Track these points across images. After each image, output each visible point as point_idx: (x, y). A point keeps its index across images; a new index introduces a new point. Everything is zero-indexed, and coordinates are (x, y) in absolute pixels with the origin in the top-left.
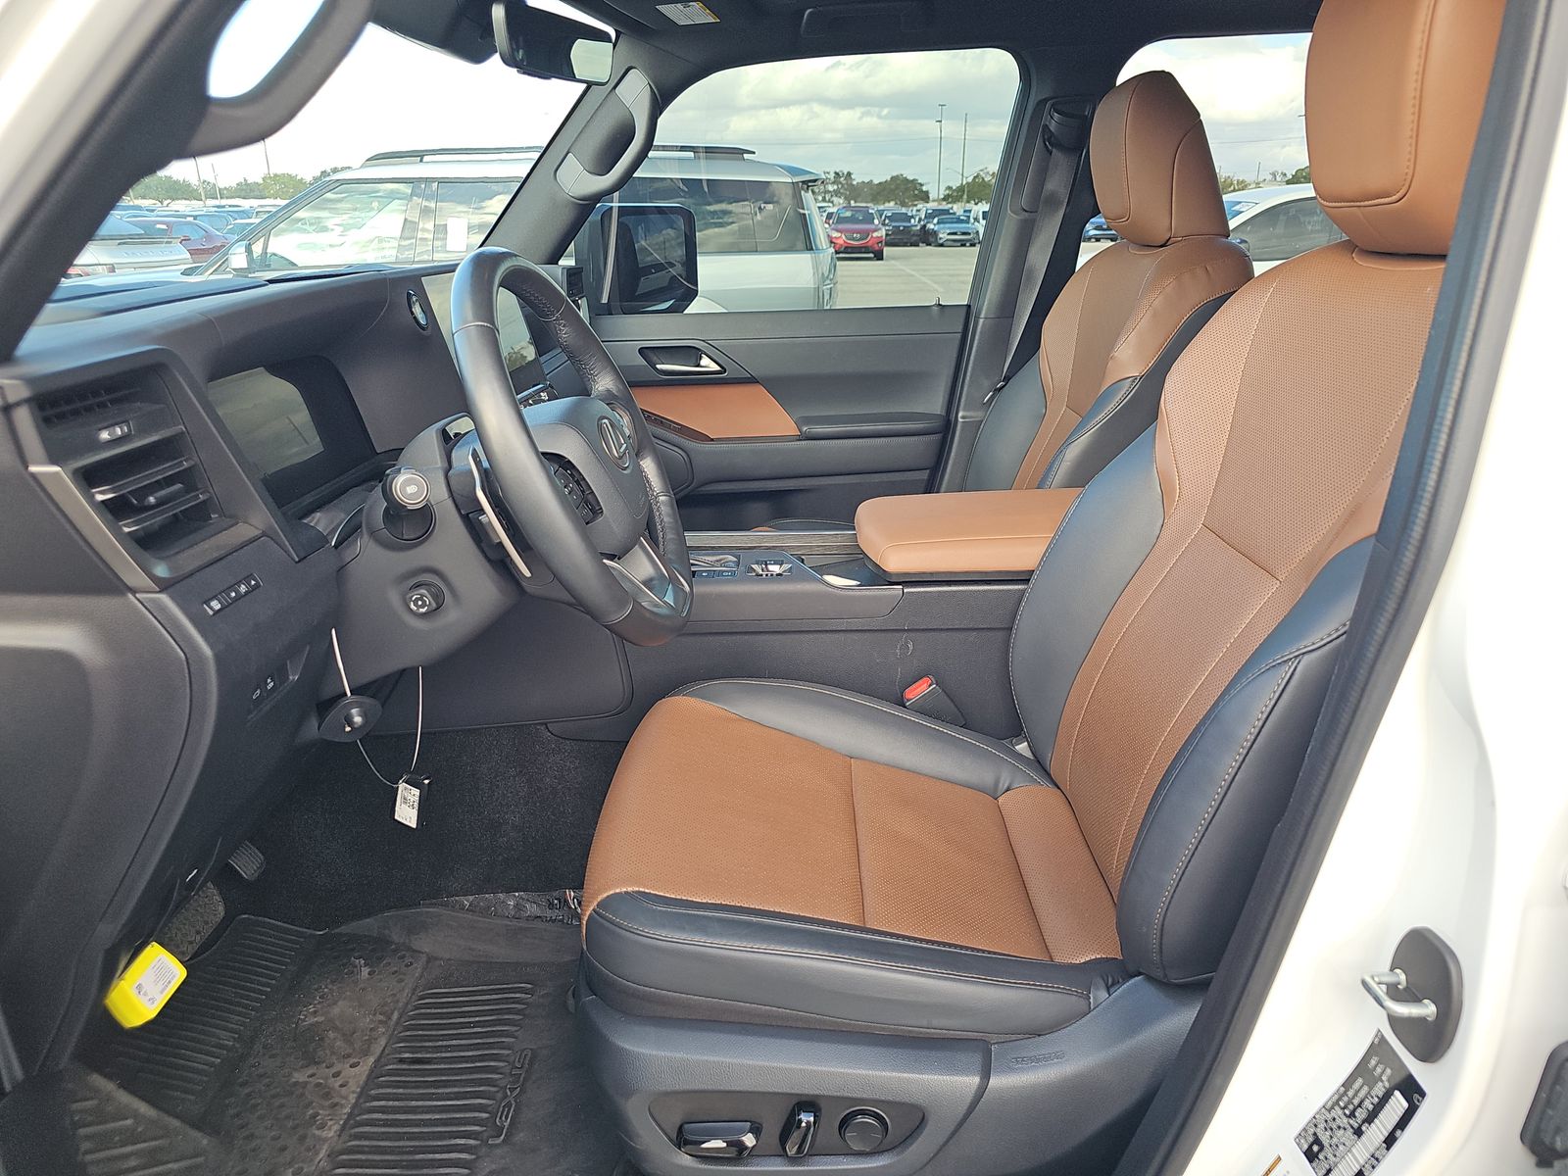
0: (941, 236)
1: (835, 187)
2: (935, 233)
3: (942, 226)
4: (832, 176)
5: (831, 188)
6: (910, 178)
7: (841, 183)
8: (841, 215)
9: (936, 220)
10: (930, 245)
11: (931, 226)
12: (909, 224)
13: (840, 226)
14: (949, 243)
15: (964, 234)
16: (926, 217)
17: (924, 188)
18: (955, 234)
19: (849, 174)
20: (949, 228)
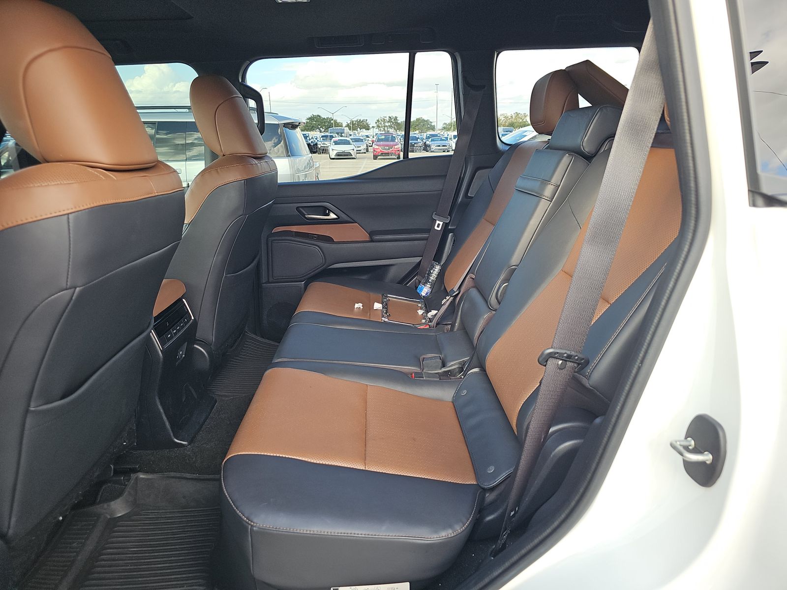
0: (432, 147)
1: (389, 124)
2: (429, 146)
3: (433, 142)
4: (387, 119)
5: (387, 124)
6: (426, 119)
7: (392, 122)
8: (380, 138)
9: (430, 140)
10: (428, 151)
11: (428, 143)
12: (417, 142)
13: (378, 143)
14: (437, 151)
15: (444, 146)
16: (426, 138)
17: (433, 124)
18: (439, 146)
19: (396, 117)
20: (436, 143)
